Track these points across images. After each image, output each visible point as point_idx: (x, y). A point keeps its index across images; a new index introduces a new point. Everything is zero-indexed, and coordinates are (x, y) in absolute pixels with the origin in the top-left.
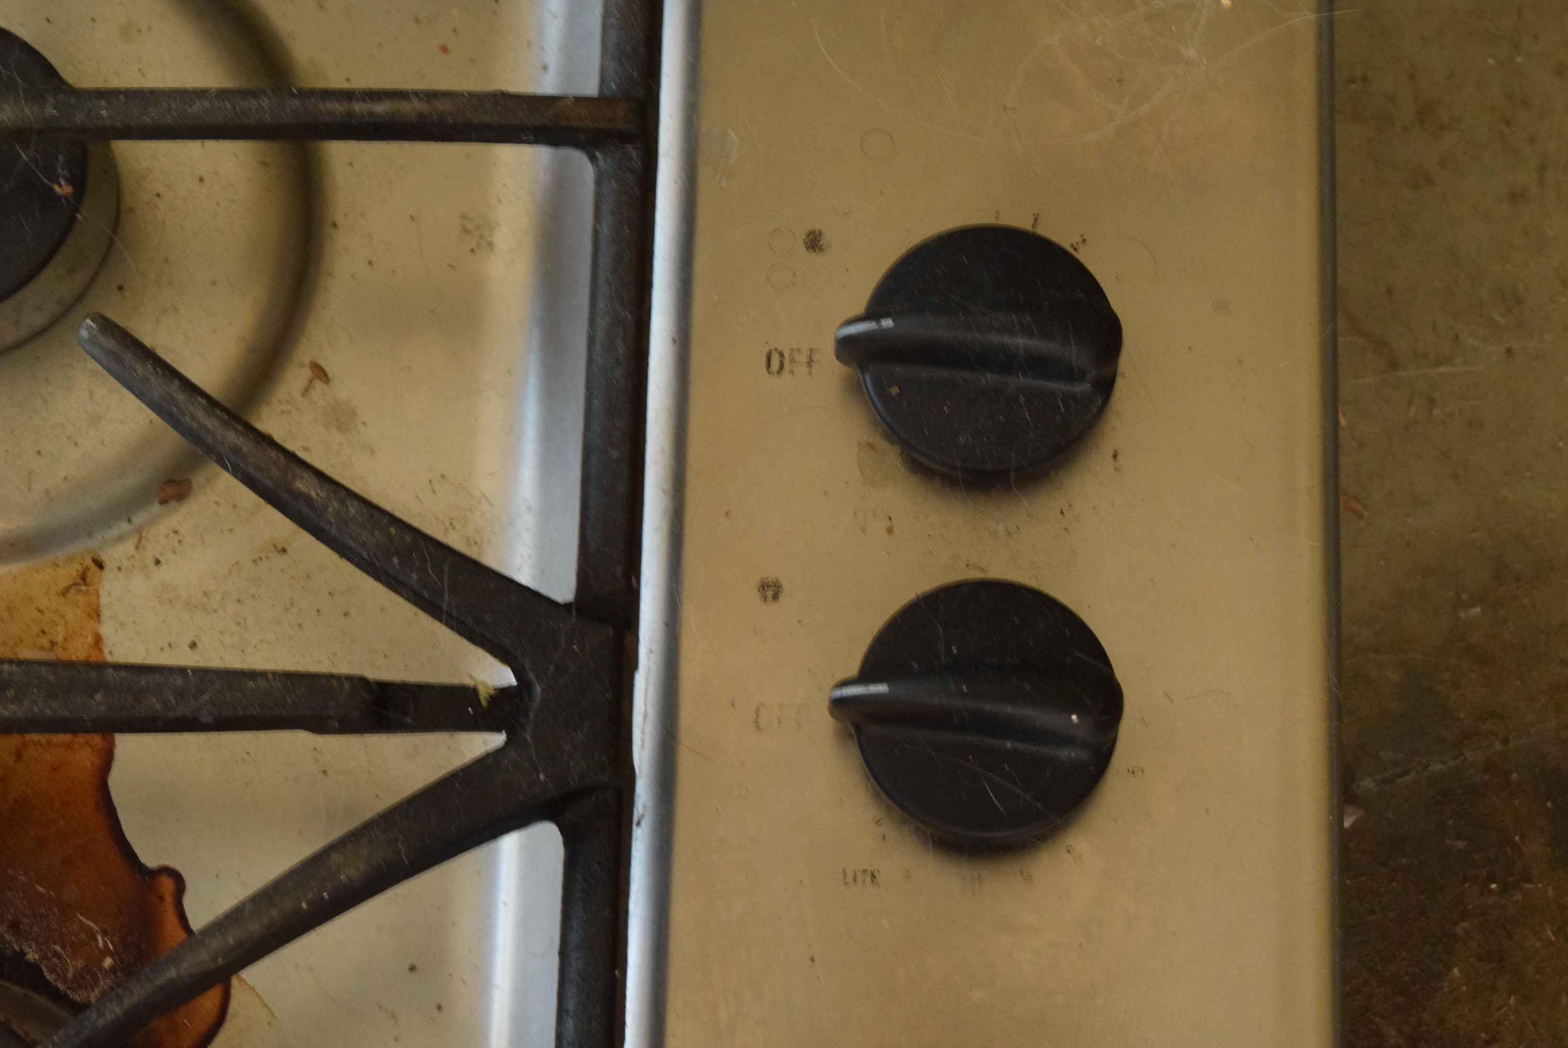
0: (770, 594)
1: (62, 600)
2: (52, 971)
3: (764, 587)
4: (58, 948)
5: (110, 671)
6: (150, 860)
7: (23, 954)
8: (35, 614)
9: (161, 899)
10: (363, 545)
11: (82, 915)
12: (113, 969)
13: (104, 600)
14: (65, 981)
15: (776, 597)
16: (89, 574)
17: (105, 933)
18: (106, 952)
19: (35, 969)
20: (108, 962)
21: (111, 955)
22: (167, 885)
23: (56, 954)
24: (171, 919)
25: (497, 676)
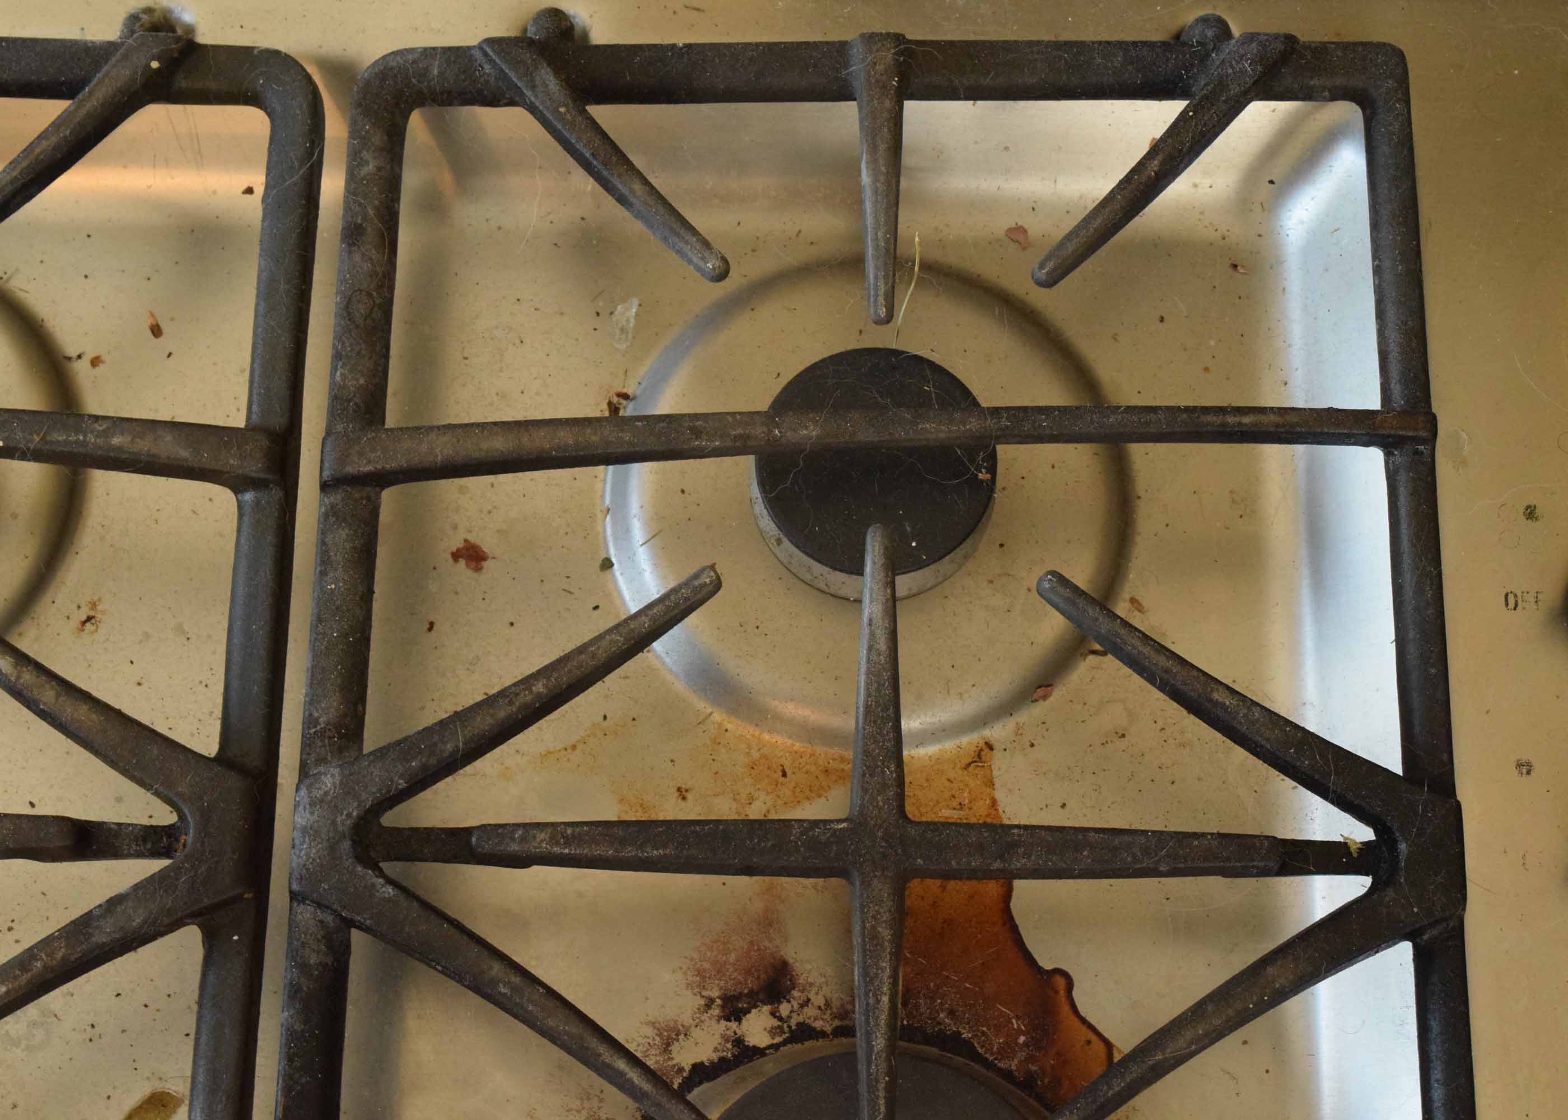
0: (1524, 771)
1: (965, 773)
2: (982, 1047)
3: (1519, 765)
4: (985, 1029)
5: (1092, 834)
6: (1046, 963)
7: (959, 1033)
8: (947, 784)
9: (1057, 992)
10: (1268, 740)
11: (1001, 1005)
12: (1026, 1044)
13: (995, 773)
14: (992, 1054)
15: (1528, 773)
16: (983, 753)
17: (1018, 1018)
18: (1020, 1032)
19: (968, 1044)
20: (1022, 1039)
21: (1024, 1034)
22: (1061, 982)
23: (983, 1033)
24: (1066, 1008)
25: (1362, 833)
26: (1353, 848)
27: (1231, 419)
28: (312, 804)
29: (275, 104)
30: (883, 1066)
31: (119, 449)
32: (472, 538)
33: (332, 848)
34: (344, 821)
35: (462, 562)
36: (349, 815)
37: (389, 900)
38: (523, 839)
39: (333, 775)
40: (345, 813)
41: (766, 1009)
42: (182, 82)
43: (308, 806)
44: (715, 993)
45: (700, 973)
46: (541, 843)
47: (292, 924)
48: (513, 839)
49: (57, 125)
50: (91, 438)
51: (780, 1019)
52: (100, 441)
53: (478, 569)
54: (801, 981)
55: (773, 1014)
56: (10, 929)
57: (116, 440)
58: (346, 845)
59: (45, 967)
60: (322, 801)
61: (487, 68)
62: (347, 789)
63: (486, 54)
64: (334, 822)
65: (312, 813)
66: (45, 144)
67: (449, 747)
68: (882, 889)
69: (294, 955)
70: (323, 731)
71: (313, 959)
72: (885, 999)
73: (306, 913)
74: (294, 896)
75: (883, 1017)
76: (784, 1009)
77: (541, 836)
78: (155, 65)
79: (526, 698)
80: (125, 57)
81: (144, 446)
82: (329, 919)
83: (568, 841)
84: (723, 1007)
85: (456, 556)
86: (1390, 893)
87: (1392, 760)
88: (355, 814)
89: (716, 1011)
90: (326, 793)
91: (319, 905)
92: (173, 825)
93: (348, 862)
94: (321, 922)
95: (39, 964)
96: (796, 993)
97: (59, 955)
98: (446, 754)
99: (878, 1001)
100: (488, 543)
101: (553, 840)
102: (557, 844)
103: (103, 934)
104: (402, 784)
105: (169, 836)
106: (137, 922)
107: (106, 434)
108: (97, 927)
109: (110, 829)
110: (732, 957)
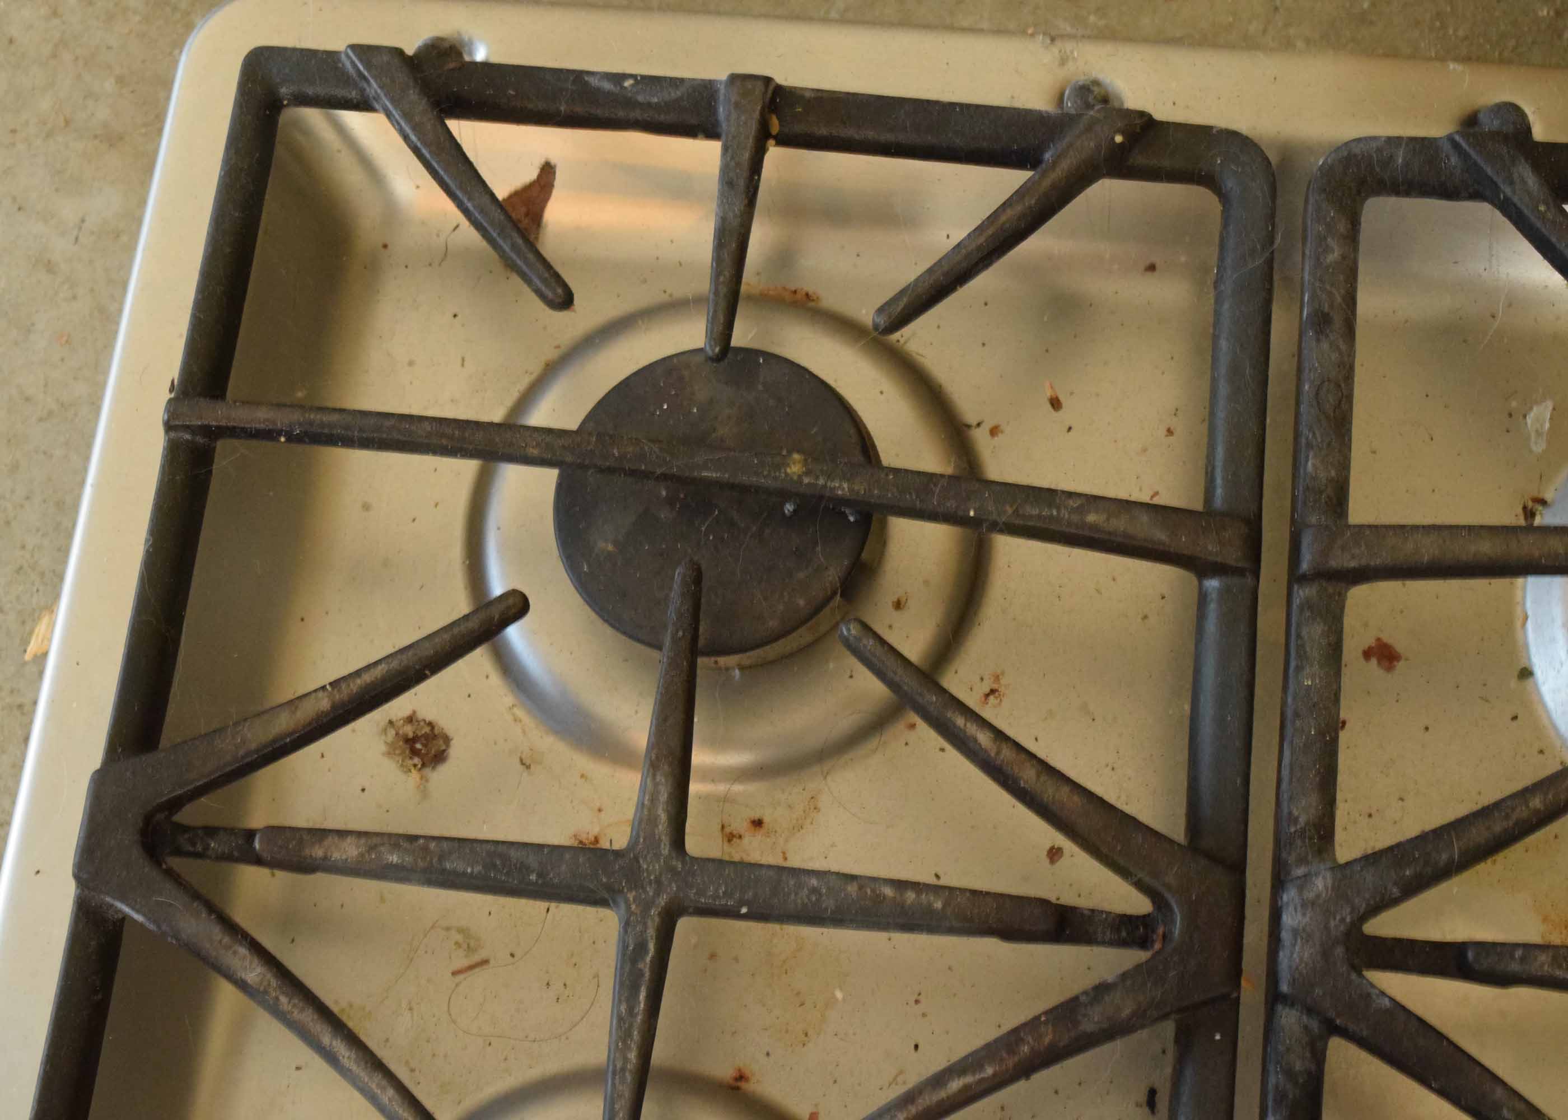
28: (1304, 905)
29: (1230, 184)
31: (1093, 527)
32: (1386, 638)
33: (1326, 954)
34: (1337, 926)
35: (1374, 661)
36: (1343, 920)
37: (1387, 1010)
38: (1523, 959)
39: (1324, 878)
40: (1338, 917)
42: (1138, 159)
43: (1299, 909)
46: (1542, 966)
48: (1512, 957)
49: (1020, 193)
50: (1065, 514)
52: (1075, 518)
53: (1390, 669)
56: (917, 1002)
57: (1091, 518)
58: (1339, 951)
60: (1313, 904)
61: (1454, 160)
63: (1456, 145)
64: (1327, 927)
65: (1304, 915)
66: (1010, 212)
67: (1445, 856)
70: (1303, 831)
71: (1298, 1066)
73: (1285, 1016)
74: (1277, 998)
77: (1543, 957)
78: (1119, 139)
79: (1522, 813)
80: (1089, 128)
81: (1120, 524)
82: (1314, 1025)
85: (1367, 654)
88: (1348, 920)
90: (1318, 896)
91: (1310, 1011)
92: (1149, 915)
93: (1343, 969)
94: (1306, 1027)
95: (1026, 1049)
97: (1047, 1040)
98: (1442, 864)
100: (1400, 643)
101: (1555, 961)
102: (1560, 967)
103: (1091, 1021)
105: (1146, 926)
106: (1125, 1012)
107: (1080, 510)
108: (1084, 1016)
109: (1082, 915)
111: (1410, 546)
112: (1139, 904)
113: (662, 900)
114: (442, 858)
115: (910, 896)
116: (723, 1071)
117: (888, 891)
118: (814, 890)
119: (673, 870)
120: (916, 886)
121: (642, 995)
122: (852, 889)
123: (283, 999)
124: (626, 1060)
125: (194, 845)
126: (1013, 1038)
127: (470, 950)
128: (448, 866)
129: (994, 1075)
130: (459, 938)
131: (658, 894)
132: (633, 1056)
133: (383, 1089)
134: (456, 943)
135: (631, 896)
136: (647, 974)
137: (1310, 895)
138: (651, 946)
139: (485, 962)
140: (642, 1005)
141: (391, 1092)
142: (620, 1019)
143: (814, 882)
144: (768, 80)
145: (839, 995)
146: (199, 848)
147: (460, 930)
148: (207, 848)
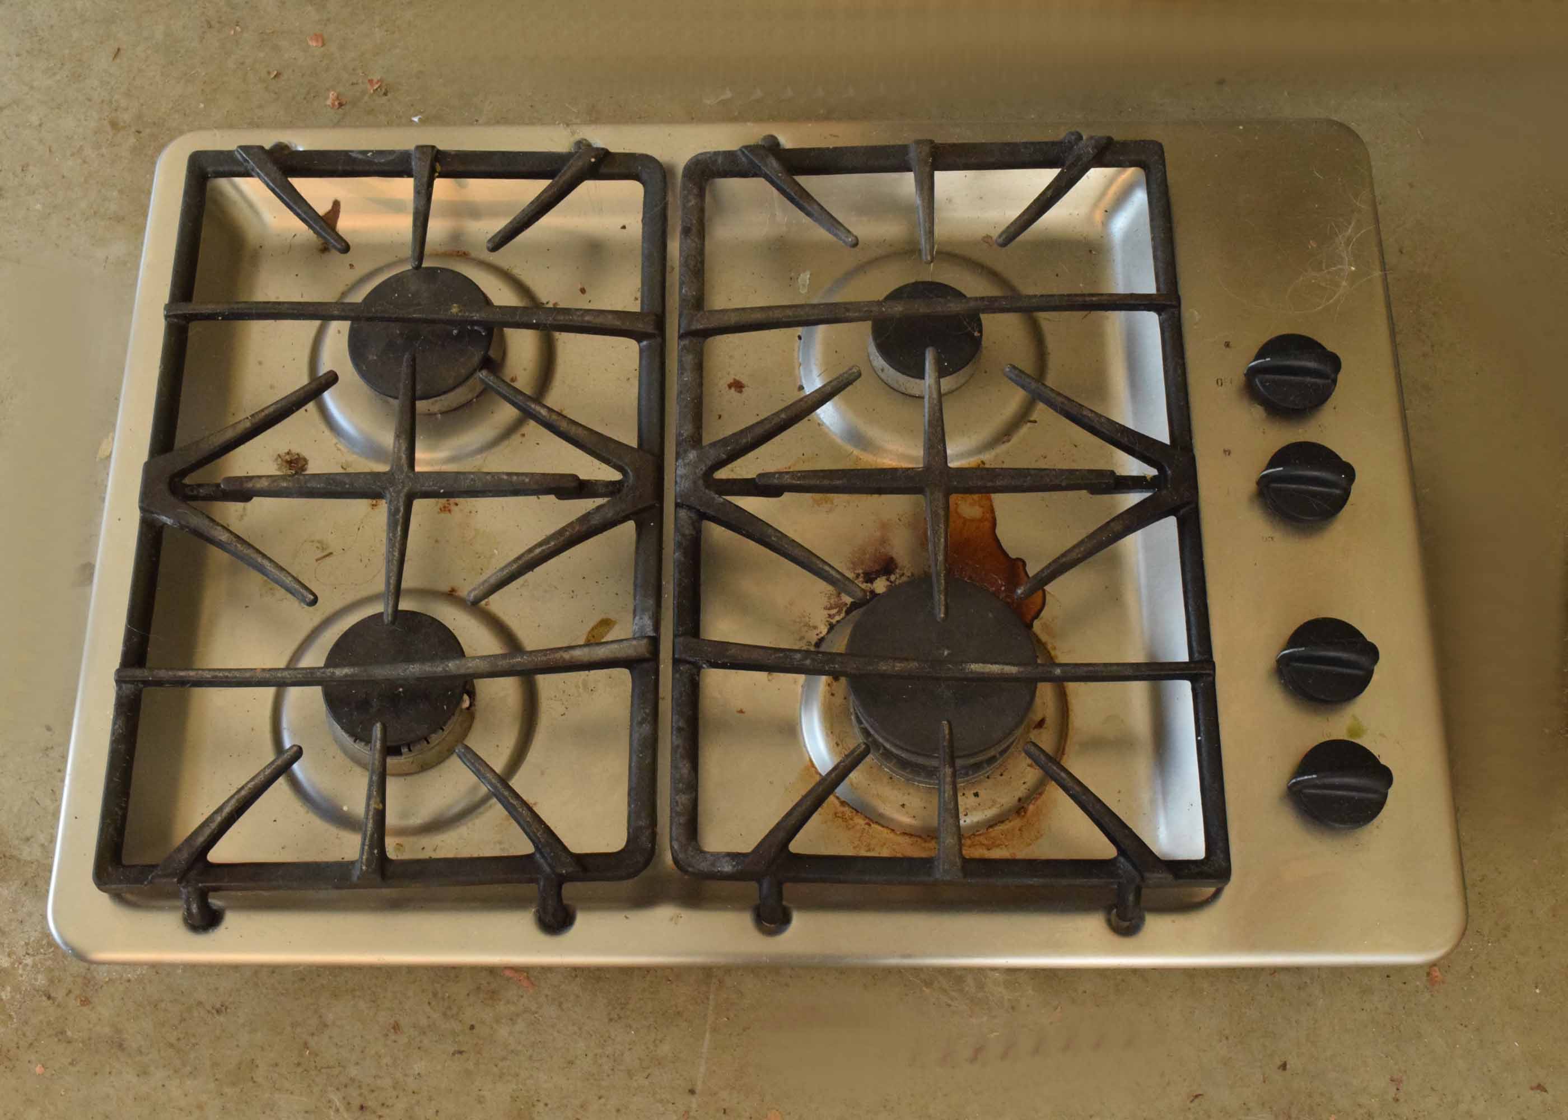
3: (1225, 451)
6: (1013, 556)
9: (1018, 568)
10: (1108, 432)
11: (993, 574)
12: (1005, 591)
15: (1229, 454)
17: (1000, 579)
18: (1002, 585)
20: (1003, 588)
21: (1004, 586)
22: (1020, 564)
23: (985, 586)
24: (1023, 574)
25: (1151, 472)
26: (1148, 478)
27: (1087, 299)
28: (685, 465)
29: (645, 176)
30: (943, 568)
31: (588, 322)
32: (737, 378)
33: (695, 483)
34: (699, 472)
35: (733, 389)
36: (701, 469)
38: (779, 478)
39: (690, 456)
41: (884, 578)
42: (603, 170)
43: (683, 467)
44: (860, 571)
45: (853, 563)
46: (787, 480)
47: (676, 518)
48: (774, 478)
49: (550, 187)
50: (575, 318)
51: (891, 582)
52: (580, 319)
53: (741, 392)
54: (900, 565)
55: (888, 580)
57: (587, 318)
58: (701, 482)
59: (571, 536)
60: (687, 465)
61: (744, 159)
62: (700, 459)
63: (743, 153)
64: (695, 473)
65: (685, 469)
66: (546, 195)
67: (744, 441)
68: (939, 495)
69: (677, 529)
70: (686, 439)
71: (687, 532)
72: (942, 540)
73: (683, 513)
74: (678, 505)
75: (942, 547)
76: (893, 578)
77: (787, 476)
78: (593, 160)
79: (776, 420)
80: (580, 157)
81: (599, 320)
82: (693, 515)
83: (799, 479)
84: (864, 577)
85: (730, 386)
86: (1164, 492)
87: (1165, 438)
88: (704, 469)
89: (861, 579)
90: (689, 462)
91: (690, 508)
92: (619, 481)
93: (703, 489)
94: (690, 517)
95: (568, 533)
96: (897, 571)
97: (577, 529)
98: (743, 444)
99: (939, 540)
100: (744, 380)
101: (792, 478)
102: (794, 479)
103: (595, 521)
104: (724, 456)
105: (620, 484)
106: (610, 515)
107: (582, 315)
108: (592, 518)
109: (592, 483)
110: (868, 556)
111: (726, 318)
112: (616, 476)
113: (406, 490)
114: (306, 483)
115: (515, 478)
116: (445, 587)
117: (505, 477)
118: (472, 480)
119: (409, 477)
120: (517, 474)
121: (399, 528)
122: (489, 477)
123: (239, 545)
124: (394, 556)
125: (192, 491)
126: (561, 532)
127: (323, 549)
128: (309, 485)
129: (555, 545)
130: (319, 545)
131: (403, 487)
132: (396, 554)
133: (287, 577)
134: (317, 547)
135: (391, 489)
136: (401, 520)
137: (687, 461)
138: (402, 509)
139: (331, 553)
140: (399, 533)
141: (290, 579)
142: (390, 540)
143: (472, 476)
144: (433, 147)
145: (496, 551)
146: (195, 493)
147: (319, 542)
148: (199, 492)
